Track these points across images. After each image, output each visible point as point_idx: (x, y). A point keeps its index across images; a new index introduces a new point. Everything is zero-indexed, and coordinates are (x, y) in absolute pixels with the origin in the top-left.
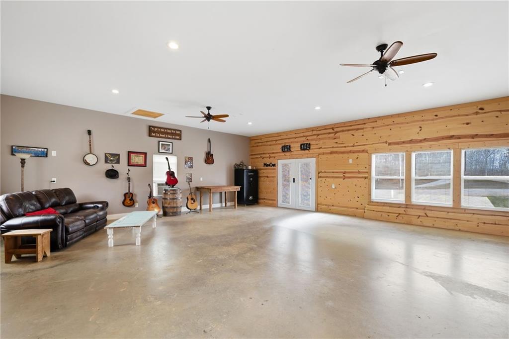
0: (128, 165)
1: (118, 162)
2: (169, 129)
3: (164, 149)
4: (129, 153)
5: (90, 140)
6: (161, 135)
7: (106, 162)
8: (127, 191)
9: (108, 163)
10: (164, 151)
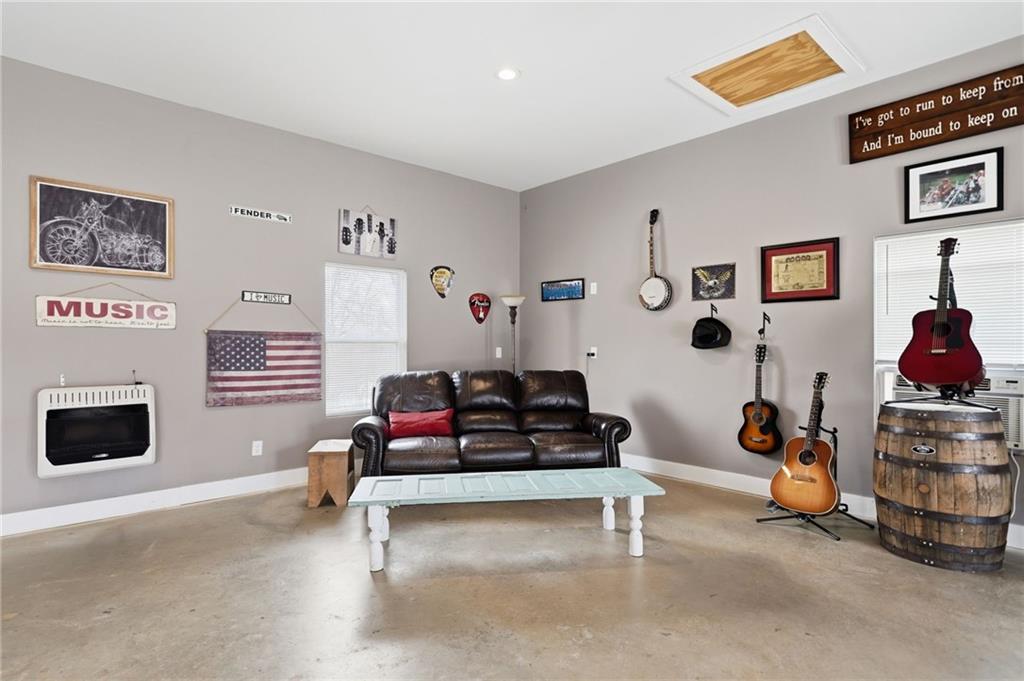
0: (765, 301)
1: (729, 291)
2: (969, 84)
3: (942, 198)
4: (766, 253)
5: (651, 238)
6: (914, 136)
7: (696, 296)
8: (752, 398)
9: (702, 298)
10: (939, 209)
